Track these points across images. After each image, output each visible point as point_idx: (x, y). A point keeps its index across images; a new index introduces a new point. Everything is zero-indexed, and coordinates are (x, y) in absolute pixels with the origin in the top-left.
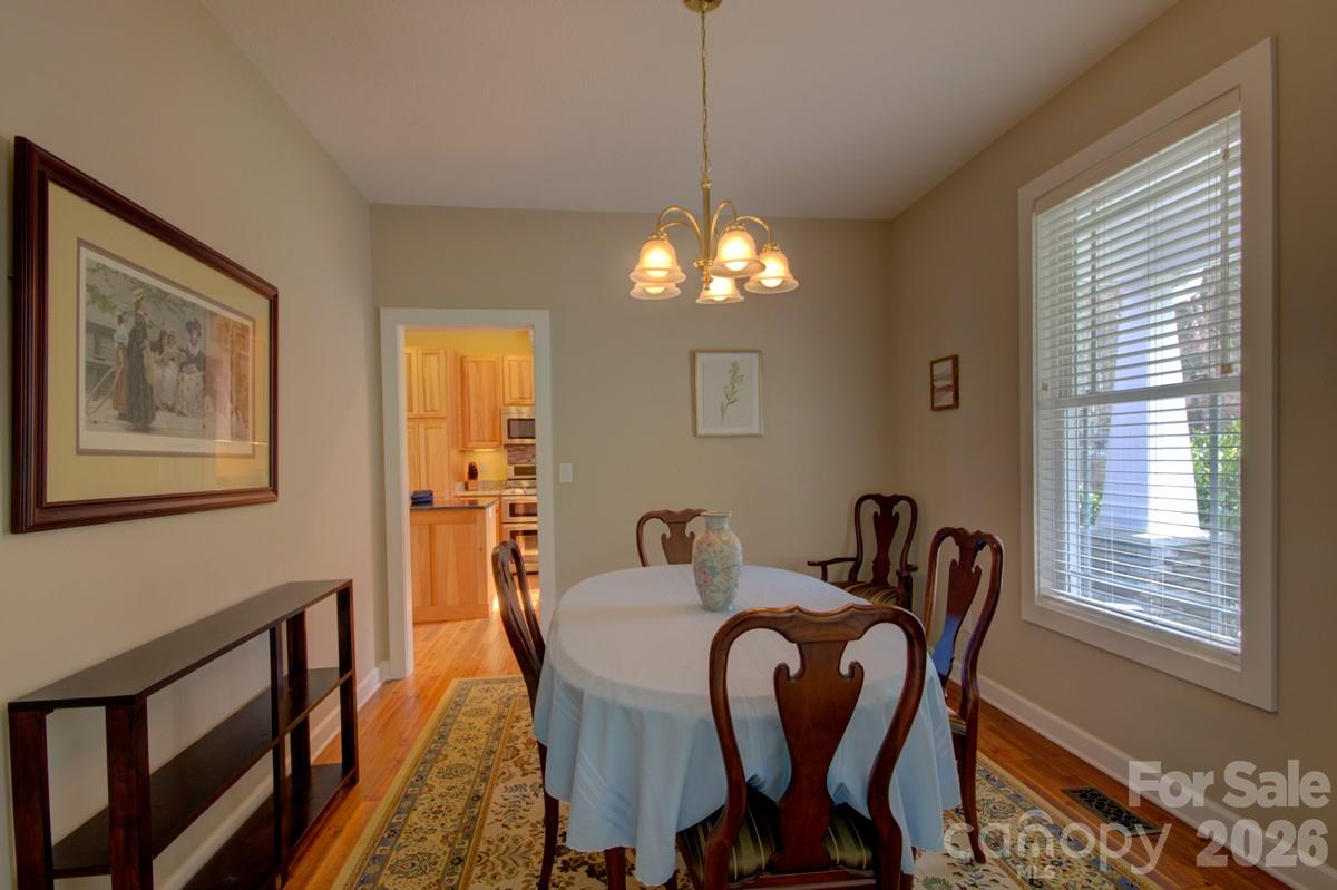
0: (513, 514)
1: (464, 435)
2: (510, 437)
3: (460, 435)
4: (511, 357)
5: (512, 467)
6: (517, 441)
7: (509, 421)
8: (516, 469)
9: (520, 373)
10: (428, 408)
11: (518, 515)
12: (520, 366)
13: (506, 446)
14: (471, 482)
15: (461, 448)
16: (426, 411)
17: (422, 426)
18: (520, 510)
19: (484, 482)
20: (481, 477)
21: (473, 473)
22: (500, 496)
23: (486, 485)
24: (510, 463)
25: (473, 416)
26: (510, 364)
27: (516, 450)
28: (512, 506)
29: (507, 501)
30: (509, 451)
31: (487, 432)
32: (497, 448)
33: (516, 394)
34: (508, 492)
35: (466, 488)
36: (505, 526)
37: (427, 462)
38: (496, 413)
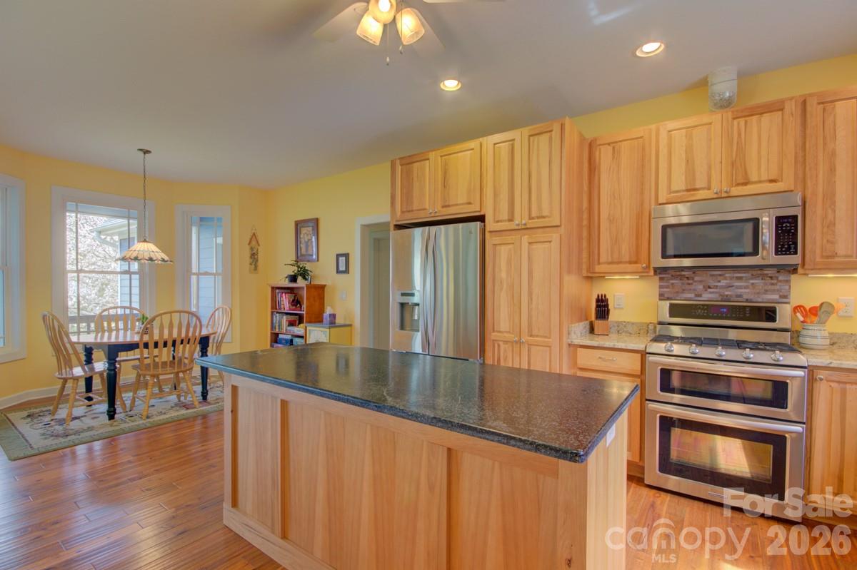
0: (666, 387)
1: (590, 254)
2: (664, 256)
3: (585, 255)
4: (671, 125)
5: (666, 304)
6: (674, 262)
7: (665, 228)
8: (672, 306)
9: (689, 150)
10: (534, 214)
11: (672, 391)
12: (689, 137)
13: (660, 271)
14: (599, 324)
15: (585, 273)
16: (531, 218)
17: (525, 239)
18: (676, 381)
19: (618, 324)
20: (614, 316)
21: (602, 308)
22: (644, 354)
23: (621, 328)
24: (662, 297)
25: (604, 225)
26: (670, 138)
27: (674, 277)
28: (666, 373)
29: (656, 363)
30: (661, 279)
31: (626, 250)
32: (643, 274)
33: (679, 183)
34: (660, 347)
35: (592, 330)
36: (652, 405)
37: (530, 294)
38: (642, 218)
